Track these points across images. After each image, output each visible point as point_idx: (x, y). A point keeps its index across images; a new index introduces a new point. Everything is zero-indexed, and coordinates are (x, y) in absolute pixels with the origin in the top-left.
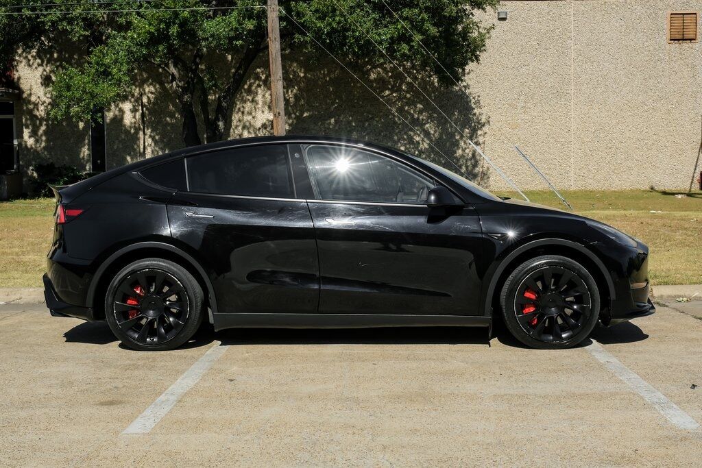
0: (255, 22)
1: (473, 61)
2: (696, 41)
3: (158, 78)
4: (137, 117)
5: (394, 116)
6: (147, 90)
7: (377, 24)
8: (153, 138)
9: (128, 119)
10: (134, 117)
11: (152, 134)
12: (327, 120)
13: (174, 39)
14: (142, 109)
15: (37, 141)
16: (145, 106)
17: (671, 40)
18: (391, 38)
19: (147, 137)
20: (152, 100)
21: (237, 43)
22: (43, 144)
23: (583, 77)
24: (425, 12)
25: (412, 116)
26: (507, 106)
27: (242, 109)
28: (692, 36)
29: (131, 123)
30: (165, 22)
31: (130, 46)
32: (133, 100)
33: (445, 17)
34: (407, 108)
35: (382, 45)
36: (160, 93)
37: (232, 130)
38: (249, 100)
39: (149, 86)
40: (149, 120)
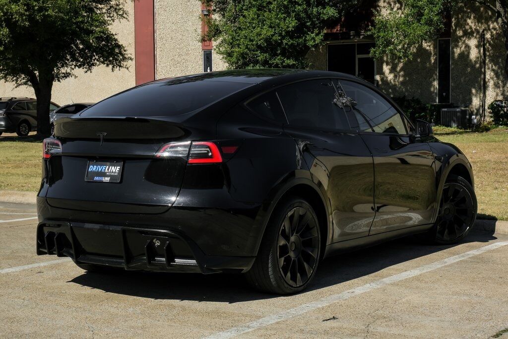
6: (491, 26)
8: (495, 72)
9: (474, 54)
11: (494, 68)
15: (395, 76)
16: (488, 41)
20: (495, 36)
22: (401, 79)
29: (476, 58)
32: (477, 36)
36: (501, 28)
39: (493, 23)
40: (491, 55)
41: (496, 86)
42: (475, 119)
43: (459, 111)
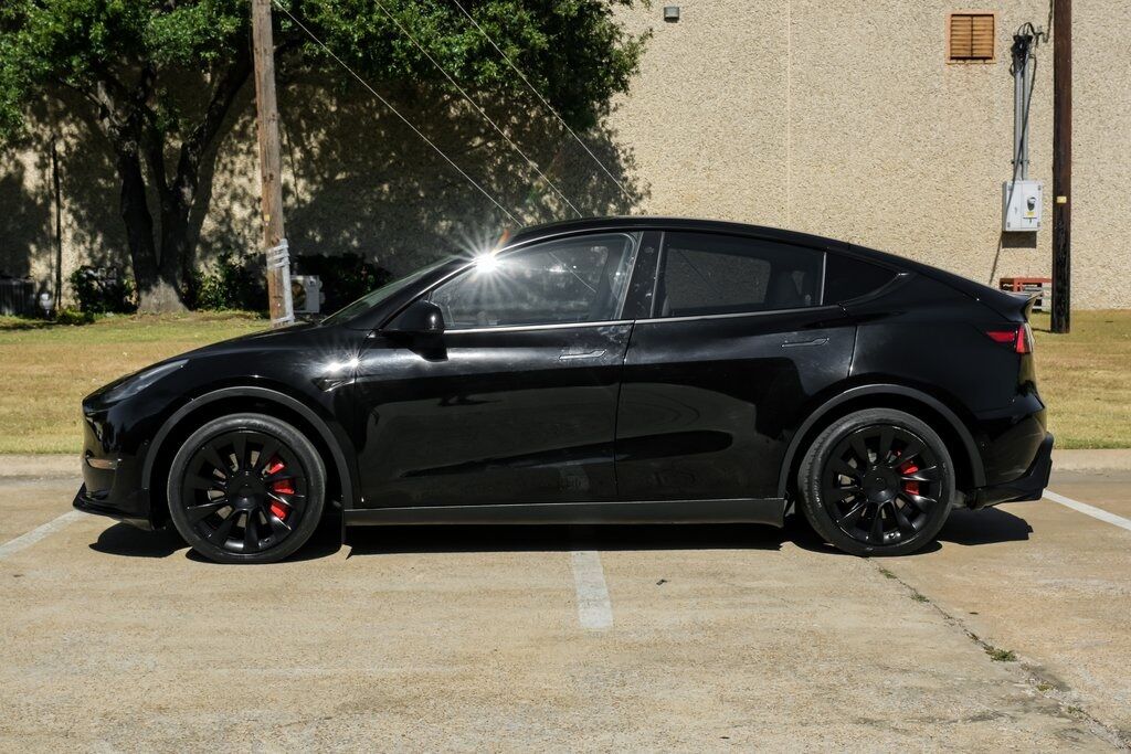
0: (237, 21)
1: (618, 90)
2: (994, 61)
3: (83, 110)
4: (47, 178)
5: (490, 181)
6: (65, 130)
7: (444, 27)
8: (75, 214)
9: (32, 180)
10: (43, 176)
11: (74, 207)
12: (375, 186)
13: (98, 47)
14: (55, 164)
16: (61, 158)
17: (952, 58)
18: (470, 51)
19: (63, 212)
20: (74, 149)
21: (207, 55)
23: (806, 119)
24: (525, 9)
25: (519, 180)
26: (679, 166)
27: (229, 166)
28: (987, 52)
29: (37, 187)
30: (83, 17)
31: (24, 57)
32: (39, 147)
33: (558, 16)
34: (511, 168)
35: (454, 62)
36: (87, 136)
37: (212, 202)
38: (241, 150)
39: (67, 124)
40: (68, 183)
41: (77, 239)
42: (46, 301)
43: (16, 286)
